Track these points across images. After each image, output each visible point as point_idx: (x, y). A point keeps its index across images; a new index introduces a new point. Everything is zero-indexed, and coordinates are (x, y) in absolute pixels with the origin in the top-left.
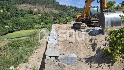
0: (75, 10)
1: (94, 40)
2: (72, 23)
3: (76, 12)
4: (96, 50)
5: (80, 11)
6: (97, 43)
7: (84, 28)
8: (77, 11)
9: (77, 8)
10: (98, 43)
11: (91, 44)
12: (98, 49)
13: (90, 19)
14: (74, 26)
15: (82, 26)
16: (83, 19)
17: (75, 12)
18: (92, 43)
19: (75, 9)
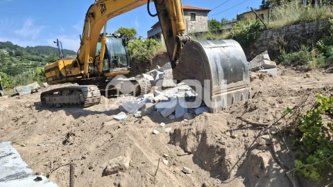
0: (11, 54)
1: (193, 137)
2: (21, 91)
3: (14, 58)
4: (234, 172)
5: (29, 56)
6: (221, 146)
7: (98, 103)
8: (18, 55)
9: (16, 46)
10: (227, 144)
11: (186, 151)
12: (239, 168)
13: (108, 71)
14: (47, 98)
15: (89, 95)
16: (81, 75)
17: (11, 60)
18: (189, 150)
19: (8, 48)
